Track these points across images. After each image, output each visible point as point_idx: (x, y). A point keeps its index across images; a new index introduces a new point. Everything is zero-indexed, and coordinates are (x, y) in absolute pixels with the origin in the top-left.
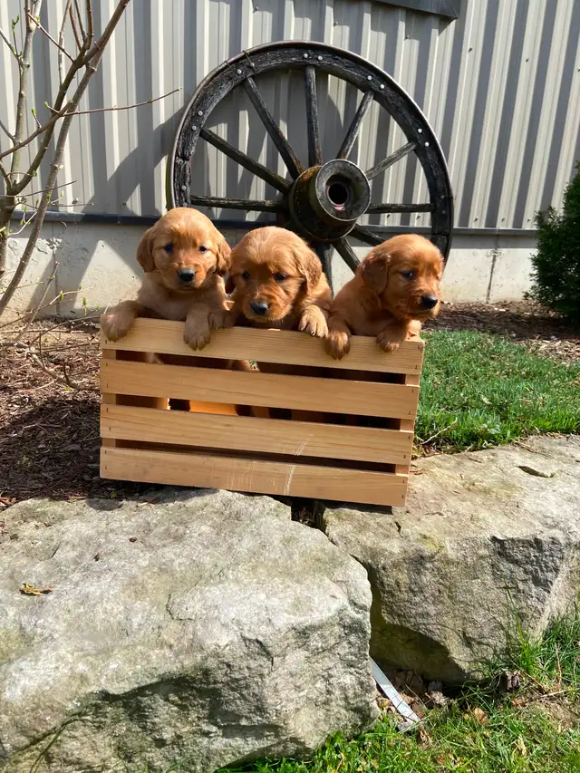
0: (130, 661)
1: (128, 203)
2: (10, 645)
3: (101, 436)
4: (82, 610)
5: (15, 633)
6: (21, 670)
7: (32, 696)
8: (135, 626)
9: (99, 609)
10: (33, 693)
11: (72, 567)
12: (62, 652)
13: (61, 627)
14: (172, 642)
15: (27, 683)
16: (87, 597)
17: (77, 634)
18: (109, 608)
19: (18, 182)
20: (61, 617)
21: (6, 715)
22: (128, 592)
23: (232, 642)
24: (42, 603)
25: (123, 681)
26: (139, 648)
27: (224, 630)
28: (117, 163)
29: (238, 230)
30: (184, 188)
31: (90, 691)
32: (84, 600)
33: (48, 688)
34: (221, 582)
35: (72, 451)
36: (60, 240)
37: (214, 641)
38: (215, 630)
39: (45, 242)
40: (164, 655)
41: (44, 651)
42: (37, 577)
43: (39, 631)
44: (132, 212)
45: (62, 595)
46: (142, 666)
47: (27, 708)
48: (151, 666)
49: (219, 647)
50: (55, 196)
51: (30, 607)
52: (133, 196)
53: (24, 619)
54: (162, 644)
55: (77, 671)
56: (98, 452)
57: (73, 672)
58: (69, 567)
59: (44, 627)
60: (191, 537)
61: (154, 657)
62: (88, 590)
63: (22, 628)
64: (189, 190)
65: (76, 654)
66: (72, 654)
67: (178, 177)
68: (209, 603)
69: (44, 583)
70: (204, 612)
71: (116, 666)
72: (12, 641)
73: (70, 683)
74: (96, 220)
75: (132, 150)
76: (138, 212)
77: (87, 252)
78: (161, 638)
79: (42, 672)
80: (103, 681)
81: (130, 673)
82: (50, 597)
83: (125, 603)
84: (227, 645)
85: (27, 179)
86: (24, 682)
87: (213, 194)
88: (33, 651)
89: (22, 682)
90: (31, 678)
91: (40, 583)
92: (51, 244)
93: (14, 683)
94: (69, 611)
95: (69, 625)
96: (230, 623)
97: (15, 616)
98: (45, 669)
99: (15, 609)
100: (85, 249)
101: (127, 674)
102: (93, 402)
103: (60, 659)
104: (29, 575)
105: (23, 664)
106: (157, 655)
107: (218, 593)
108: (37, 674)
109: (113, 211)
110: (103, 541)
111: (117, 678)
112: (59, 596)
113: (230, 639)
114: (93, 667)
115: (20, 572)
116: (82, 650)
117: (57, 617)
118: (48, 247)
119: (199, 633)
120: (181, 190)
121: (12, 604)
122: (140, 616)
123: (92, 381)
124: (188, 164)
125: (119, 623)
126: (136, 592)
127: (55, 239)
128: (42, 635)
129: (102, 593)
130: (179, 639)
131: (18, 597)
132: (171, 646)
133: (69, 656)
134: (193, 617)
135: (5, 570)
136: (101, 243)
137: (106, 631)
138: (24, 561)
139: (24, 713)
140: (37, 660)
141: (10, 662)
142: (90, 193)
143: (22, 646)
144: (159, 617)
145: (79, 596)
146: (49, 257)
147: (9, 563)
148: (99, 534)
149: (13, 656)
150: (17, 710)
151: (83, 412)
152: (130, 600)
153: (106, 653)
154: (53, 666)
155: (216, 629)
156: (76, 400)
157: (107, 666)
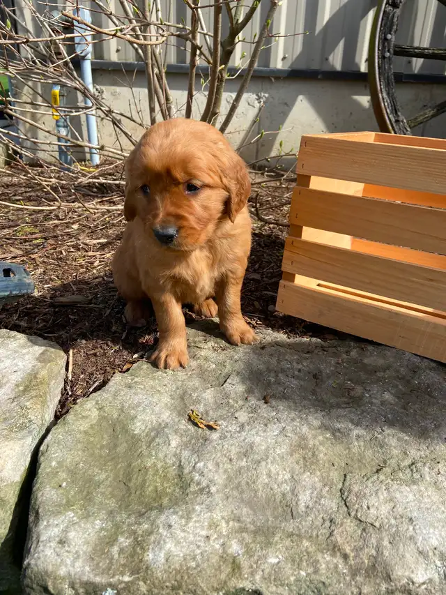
0: (293, 561)
1: (331, 58)
2: (165, 485)
3: (282, 269)
4: (243, 463)
5: (173, 471)
6: (170, 526)
7: (175, 569)
8: (302, 507)
9: (263, 469)
10: (177, 566)
11: (240, 403)
12: (217, 515)
13: (220, 479)
14: (348, 550)
15: (173, 549)
16: (252, 448)
17: (236, 493)
18: (273, 471)
19: (240, 21)
20: (221, 466)
21: (145, 583)
22: (297, 456)
23: (431, 580)
24: (206, 440)
25: (282, 585)
26: (306, 543)
27: (421, 559)
28: (327, 17)
29: (435, 86)
30: (389, 36)
31: (241, 586)
32: (247, 451)
33: (193, 564)
34: (414, 482)
35: (253, 279)
36: (267, 95)
37: (407, 574)
38: (408, 555)
39: (255, 96)
40: (336, 567)
41: (197, 508)
42: (205, 405)
43: (197, 477)
44: (333, 66)
45: (226, 437)
46: (308, 575)
47: (168, 584)
48: (318, 577)
49: (413, 583)
50: (269, 42)
51: (193, 441)
52: (336, 50)
53: (186, 454)
54: (335, 549)
55: (230, 551)
56: (277, 284)
57: (225, 551)
58: (237, 402)
59: (202, 474)
60: (372, 403)
61: (324, 566)
62: (253, 439)
63: (180, 467)
64: (393, 40)
65: (231, 523)
66: (227, 522)
67: (385, 25)
68: (400, 510)
69: (211, 413)
70: (393, 522)
71: (276, 561)
72: (168, 481)
73: (220, 567)
74: (300, 76)
75: (342, 5)
76: (338, 67)
77: (288, 106)
78: (332, 538)
79: (191, 538)
80: (258, 577)
81: (292, 579)
82: (215, 436)
83: (292, 472)
84: (424, 583)
85: (249, 17)
86: (170, 545)
87: (416, 44)
88: (187, 503)
89: (168, 546)
90: (179, 542)
91: (207, 413)
92: (259, 99)
93: (159, 543)
94: (231, 460)
95: (229, 479)
96: (431, 554)
97: (177, 448)
98: (195, 535)
99: (178, 439)
100: (286, 104)
101: (288, 578)
102: (276, 237)
103: (213, 525)
104: (198, 402)
105: (174, 519)
106: (327, 563)
107: (411, 497)
108: (185, 538)
109: (315, 66)
110: (273, 380)
111: (275, 580)
112: (223, 437)
113: (429, 576)
114: (249, 552)
115: (191, 395)
116: (239, 521)
117: (217, 464)
118: (256, 102)
119: (386, 553)
120: (386, 39)
121: (176, 432)
122: (308, 493)
123: (277, 219)
124: (398, 11)
125: (284, 495)
126: (304, 458)
127: (262, 94)
128: (198, 484)
129: (268, 449)
130: (358, 550)
131: (184, 425)
132: (345, 557)
133: (224, 525)
134: (377, 524)
135: (178, 388)
136: (301, 97)
137: (268, 501)
138: (196, 382)
139: (163, 588)
140: (189, 518)
141: (161, 509)
142: (299, 48)
143: (177, 490)
144: (331, 504)
145: (243, 444)
146: (256, 111)
147: (183, 381)
148: (269, 370)
149: (165, 501)
150: (156, 581)
151: (266, 245)
152: (298, 467)
153: (264, 534)
154: (204, 533)
155: (410, 555)
156: (262, 234)
157: (265, 557)
